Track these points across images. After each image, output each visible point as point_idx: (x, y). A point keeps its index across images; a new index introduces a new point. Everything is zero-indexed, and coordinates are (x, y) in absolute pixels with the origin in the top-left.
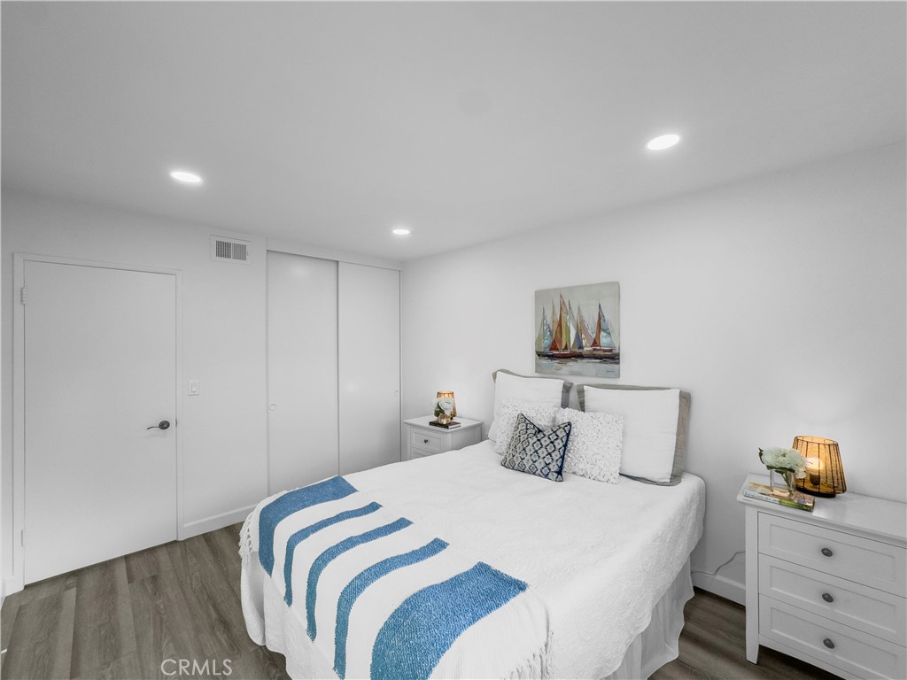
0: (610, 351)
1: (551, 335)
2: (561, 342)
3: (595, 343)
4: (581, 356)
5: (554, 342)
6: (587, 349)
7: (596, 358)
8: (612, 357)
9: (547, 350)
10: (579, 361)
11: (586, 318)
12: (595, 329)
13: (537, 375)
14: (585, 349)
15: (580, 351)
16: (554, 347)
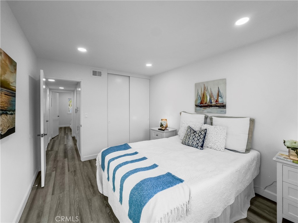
0: (222, 104)
1: (201, 99)
2: (204, 101)
3: (217, 101)
4: (211, 106)
5: (202, 101)
6: (214, 103)
7: (217, 106)
8: (223, 106)
9: (199, 104)
10: (211, 108)
11: (213, 92)
12: (217, 96)
13: (195, 113)
14: (213, 103)
15: (211, 104)
16: (201, 103)
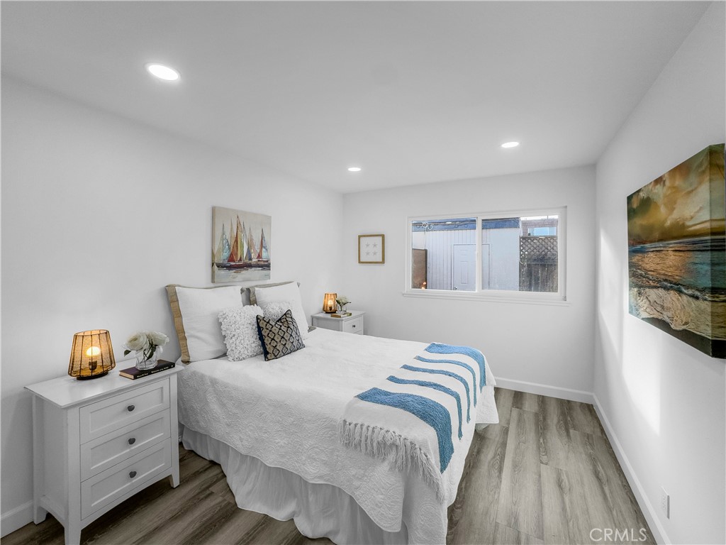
0: (267, 261)
1: (229, 248)
2: (237, 254)
3: (259, 256)
4: (250, 266)
5: (232, 254)
6: (255, 260)
7: (259, 267)
9: (226, 262)
10: (250, 270)
11: (254, 238)
12: (259, 246)
14: (253, 260)
15: (250, 262)
16: (231, 259)
